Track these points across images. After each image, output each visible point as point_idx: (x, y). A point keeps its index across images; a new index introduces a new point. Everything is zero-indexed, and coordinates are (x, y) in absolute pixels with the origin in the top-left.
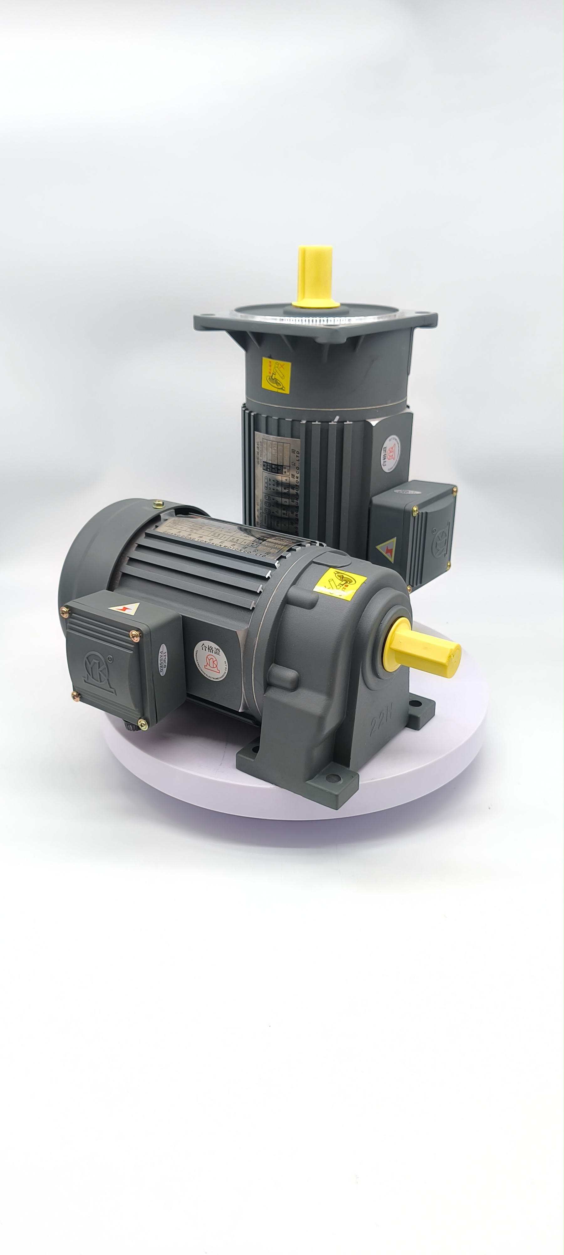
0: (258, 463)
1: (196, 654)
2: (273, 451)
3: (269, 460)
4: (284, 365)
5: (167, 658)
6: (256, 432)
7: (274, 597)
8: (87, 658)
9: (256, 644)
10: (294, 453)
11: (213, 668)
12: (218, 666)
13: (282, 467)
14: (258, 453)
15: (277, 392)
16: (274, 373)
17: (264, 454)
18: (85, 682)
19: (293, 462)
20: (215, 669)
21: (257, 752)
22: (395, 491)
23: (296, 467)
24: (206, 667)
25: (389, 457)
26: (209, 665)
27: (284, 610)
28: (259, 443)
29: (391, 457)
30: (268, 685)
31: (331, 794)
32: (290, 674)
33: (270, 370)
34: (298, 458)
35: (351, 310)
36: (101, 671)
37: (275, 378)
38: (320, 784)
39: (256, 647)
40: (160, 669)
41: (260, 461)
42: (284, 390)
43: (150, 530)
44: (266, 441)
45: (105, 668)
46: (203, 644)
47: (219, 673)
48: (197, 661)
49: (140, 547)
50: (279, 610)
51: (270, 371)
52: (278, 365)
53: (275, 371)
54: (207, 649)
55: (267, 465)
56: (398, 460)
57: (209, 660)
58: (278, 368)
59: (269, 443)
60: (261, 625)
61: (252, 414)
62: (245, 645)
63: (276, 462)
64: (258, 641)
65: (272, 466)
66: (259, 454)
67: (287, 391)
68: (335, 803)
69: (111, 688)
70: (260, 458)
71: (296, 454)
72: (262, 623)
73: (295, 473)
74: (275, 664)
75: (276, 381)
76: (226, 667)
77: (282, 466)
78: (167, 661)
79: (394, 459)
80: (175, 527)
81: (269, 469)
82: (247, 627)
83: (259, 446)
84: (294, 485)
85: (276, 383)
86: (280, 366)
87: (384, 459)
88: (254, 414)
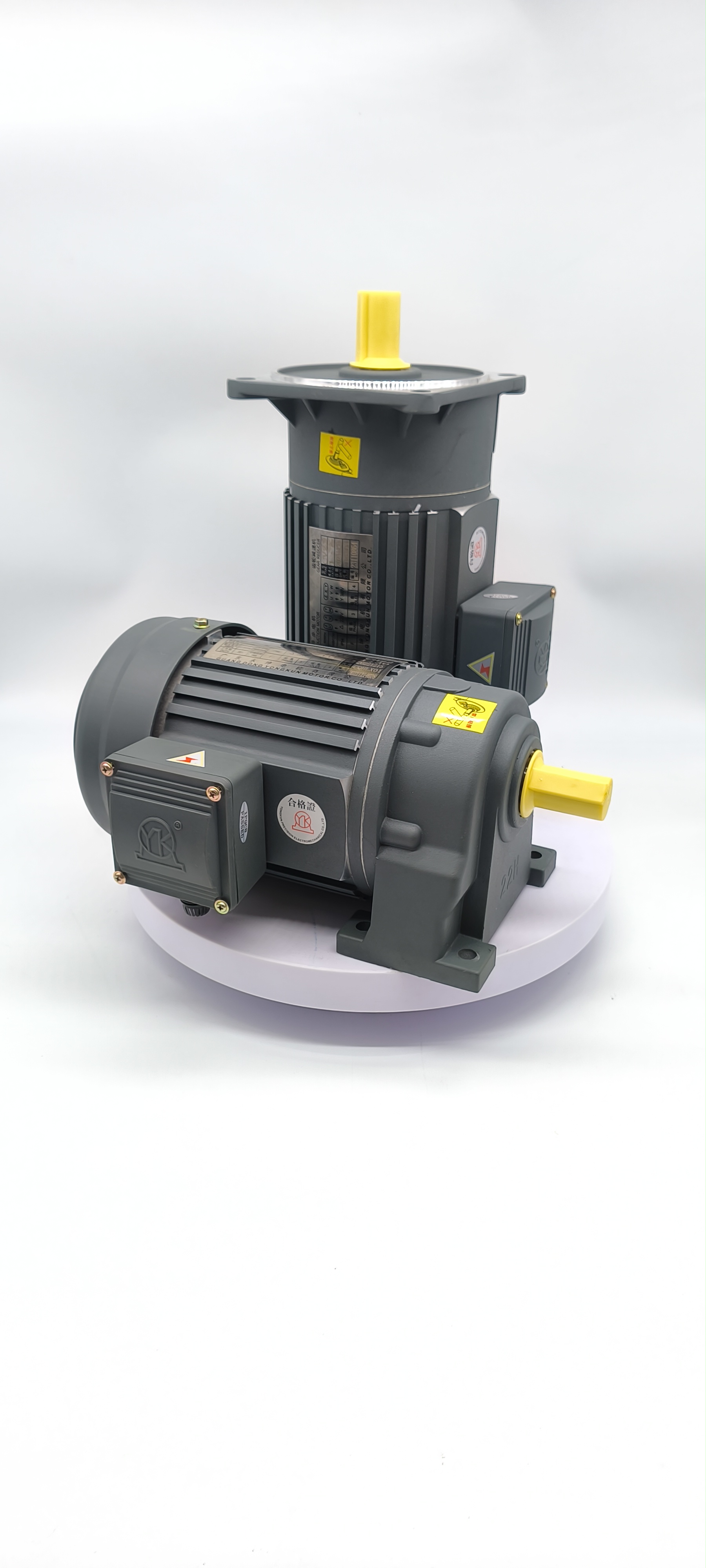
0: (314, 566)
1: (281, 811)
2: (336, 550)
3: (330, 562)
4: (351, 441)
5: (248, 819)
6: (310, 527)
7: (383, 734)
8: (143, 827)
9: (365, 793)
10: (365, 552)
11: (305, 827)
12: (311, 825)
13: (348, 571)
14: (314, 553)
15: (342, 476)
16: (338, 452)
17: (323, 554)
18: (139, 857)
19: (363, 564)
20: (308, 830)
21: (367, 930)
22: (485, 595)
23: (366, 569)
24: (294, 827)
25: (475, 553)
26: (299, 825)
27: (397, 749)
28: (316, 542)
29: (477, 554)
30: (382, 845)
31: (470, 973)
32: (411, 829)
33: (332, 448)
34: (369, 559)
35: (424, 373)
36: (164, 842)
37: (338, 459)
38: (453, 962)
39: (365, 798)
40: (241, 835)
41: (316, 563)
42: (350, 473)
43: (198, 657)
44: (326, 538)
45: (171, 838)
46: (291, 799)
47: (313, 833)
48: (281, 820)
49: (188, 679)
50: (392, 750)
51: (331, 450)
52: (343, 441)
53: (338, 449)
54: (296, 804)
55: (328, 569)
56: (484, 557)
57: (299, 818)
58: (342, 445)
59: (331, 541)
60: (370, 770)
61: (306, 504)
62: (350, 797)
63: (341, 564)
64: (368, 790)
65: (334, 570)
66: (316, 555)
67: (355, 475)
68: (473, 983)
69: (178, 862)
70: (317, 560)
71: (367, 553)
72: (371, 767)
73: (365, 577)
74: (388, 818)
75: (340, 463)
76: (323, 825)
77: (349, 569)
78: (247, 824)
79: (480, 556)
80: (230, 652)
81: (331, 573)
82: (352, 773)
83: (316, 545)
84: (365, 593)
85: (340, 464)
86: (345, 442)
87: (471, 557)
88: (308, 505)
